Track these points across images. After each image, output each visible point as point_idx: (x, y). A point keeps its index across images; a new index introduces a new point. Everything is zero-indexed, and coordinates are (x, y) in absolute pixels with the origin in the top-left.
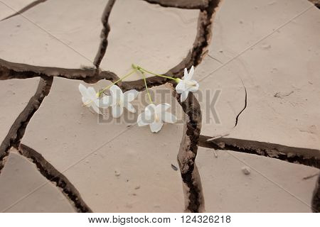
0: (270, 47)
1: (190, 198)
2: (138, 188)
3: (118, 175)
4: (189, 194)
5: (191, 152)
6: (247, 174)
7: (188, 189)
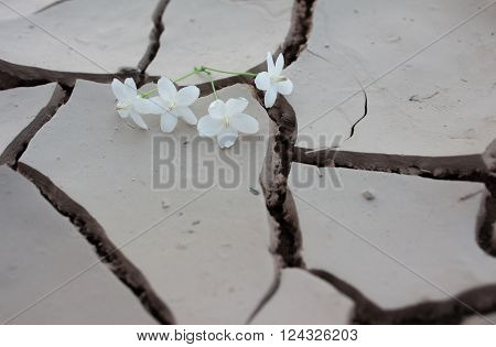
0: (400, 39)
1: (280, 237)
2: (198, 223)
3: (167, 207)
4: (278, 232)
5: (281, 176)
6: (370, 198)
7: (278, 225)
